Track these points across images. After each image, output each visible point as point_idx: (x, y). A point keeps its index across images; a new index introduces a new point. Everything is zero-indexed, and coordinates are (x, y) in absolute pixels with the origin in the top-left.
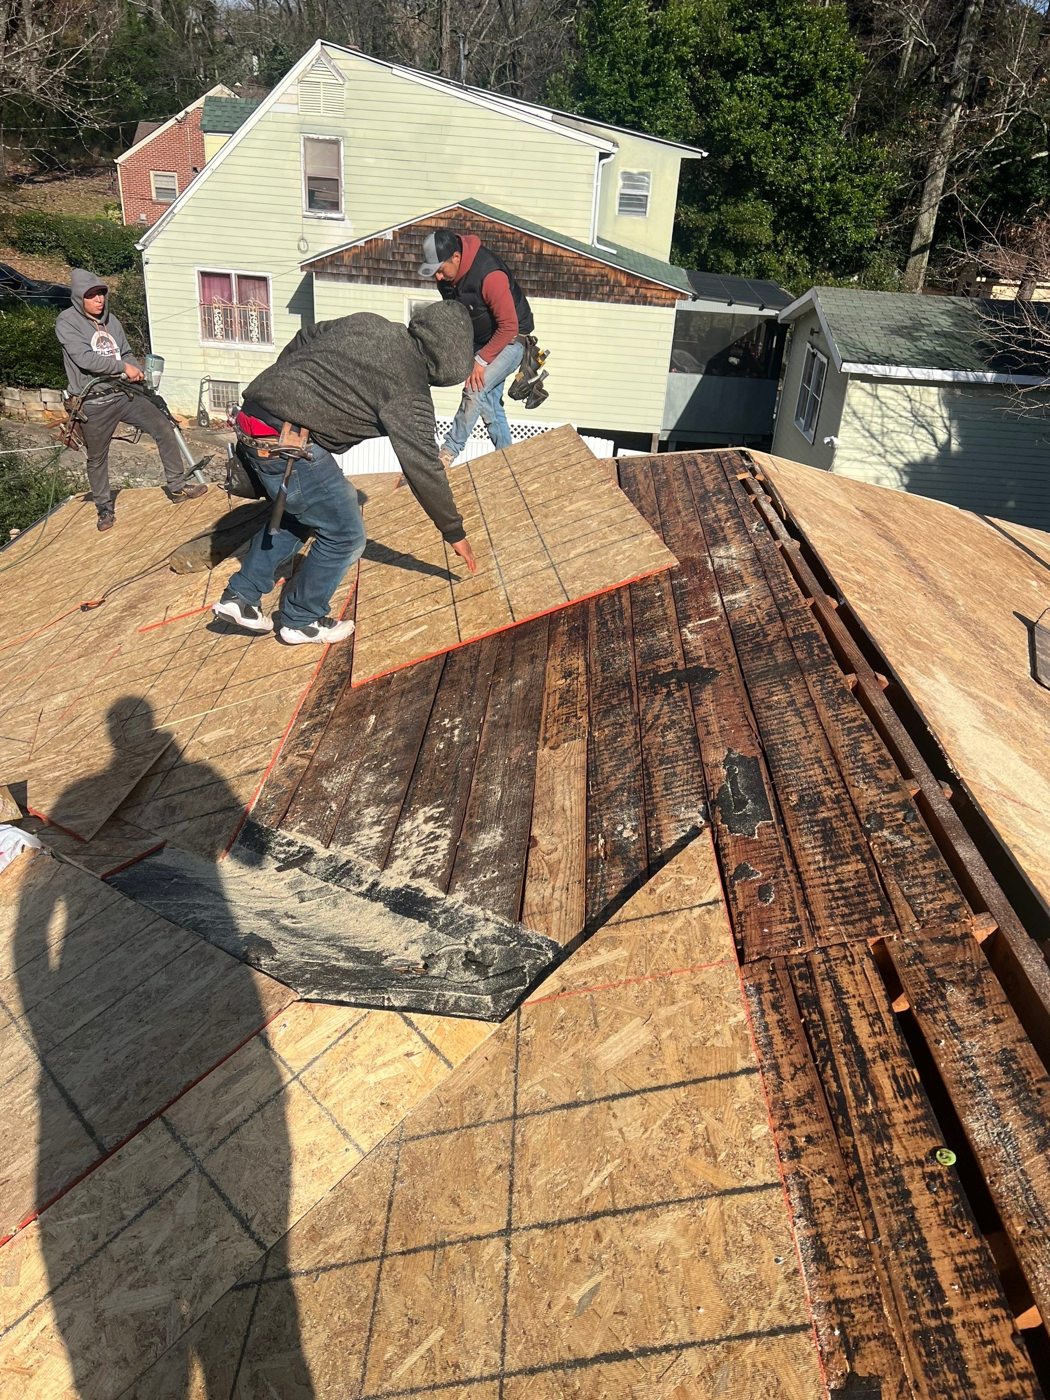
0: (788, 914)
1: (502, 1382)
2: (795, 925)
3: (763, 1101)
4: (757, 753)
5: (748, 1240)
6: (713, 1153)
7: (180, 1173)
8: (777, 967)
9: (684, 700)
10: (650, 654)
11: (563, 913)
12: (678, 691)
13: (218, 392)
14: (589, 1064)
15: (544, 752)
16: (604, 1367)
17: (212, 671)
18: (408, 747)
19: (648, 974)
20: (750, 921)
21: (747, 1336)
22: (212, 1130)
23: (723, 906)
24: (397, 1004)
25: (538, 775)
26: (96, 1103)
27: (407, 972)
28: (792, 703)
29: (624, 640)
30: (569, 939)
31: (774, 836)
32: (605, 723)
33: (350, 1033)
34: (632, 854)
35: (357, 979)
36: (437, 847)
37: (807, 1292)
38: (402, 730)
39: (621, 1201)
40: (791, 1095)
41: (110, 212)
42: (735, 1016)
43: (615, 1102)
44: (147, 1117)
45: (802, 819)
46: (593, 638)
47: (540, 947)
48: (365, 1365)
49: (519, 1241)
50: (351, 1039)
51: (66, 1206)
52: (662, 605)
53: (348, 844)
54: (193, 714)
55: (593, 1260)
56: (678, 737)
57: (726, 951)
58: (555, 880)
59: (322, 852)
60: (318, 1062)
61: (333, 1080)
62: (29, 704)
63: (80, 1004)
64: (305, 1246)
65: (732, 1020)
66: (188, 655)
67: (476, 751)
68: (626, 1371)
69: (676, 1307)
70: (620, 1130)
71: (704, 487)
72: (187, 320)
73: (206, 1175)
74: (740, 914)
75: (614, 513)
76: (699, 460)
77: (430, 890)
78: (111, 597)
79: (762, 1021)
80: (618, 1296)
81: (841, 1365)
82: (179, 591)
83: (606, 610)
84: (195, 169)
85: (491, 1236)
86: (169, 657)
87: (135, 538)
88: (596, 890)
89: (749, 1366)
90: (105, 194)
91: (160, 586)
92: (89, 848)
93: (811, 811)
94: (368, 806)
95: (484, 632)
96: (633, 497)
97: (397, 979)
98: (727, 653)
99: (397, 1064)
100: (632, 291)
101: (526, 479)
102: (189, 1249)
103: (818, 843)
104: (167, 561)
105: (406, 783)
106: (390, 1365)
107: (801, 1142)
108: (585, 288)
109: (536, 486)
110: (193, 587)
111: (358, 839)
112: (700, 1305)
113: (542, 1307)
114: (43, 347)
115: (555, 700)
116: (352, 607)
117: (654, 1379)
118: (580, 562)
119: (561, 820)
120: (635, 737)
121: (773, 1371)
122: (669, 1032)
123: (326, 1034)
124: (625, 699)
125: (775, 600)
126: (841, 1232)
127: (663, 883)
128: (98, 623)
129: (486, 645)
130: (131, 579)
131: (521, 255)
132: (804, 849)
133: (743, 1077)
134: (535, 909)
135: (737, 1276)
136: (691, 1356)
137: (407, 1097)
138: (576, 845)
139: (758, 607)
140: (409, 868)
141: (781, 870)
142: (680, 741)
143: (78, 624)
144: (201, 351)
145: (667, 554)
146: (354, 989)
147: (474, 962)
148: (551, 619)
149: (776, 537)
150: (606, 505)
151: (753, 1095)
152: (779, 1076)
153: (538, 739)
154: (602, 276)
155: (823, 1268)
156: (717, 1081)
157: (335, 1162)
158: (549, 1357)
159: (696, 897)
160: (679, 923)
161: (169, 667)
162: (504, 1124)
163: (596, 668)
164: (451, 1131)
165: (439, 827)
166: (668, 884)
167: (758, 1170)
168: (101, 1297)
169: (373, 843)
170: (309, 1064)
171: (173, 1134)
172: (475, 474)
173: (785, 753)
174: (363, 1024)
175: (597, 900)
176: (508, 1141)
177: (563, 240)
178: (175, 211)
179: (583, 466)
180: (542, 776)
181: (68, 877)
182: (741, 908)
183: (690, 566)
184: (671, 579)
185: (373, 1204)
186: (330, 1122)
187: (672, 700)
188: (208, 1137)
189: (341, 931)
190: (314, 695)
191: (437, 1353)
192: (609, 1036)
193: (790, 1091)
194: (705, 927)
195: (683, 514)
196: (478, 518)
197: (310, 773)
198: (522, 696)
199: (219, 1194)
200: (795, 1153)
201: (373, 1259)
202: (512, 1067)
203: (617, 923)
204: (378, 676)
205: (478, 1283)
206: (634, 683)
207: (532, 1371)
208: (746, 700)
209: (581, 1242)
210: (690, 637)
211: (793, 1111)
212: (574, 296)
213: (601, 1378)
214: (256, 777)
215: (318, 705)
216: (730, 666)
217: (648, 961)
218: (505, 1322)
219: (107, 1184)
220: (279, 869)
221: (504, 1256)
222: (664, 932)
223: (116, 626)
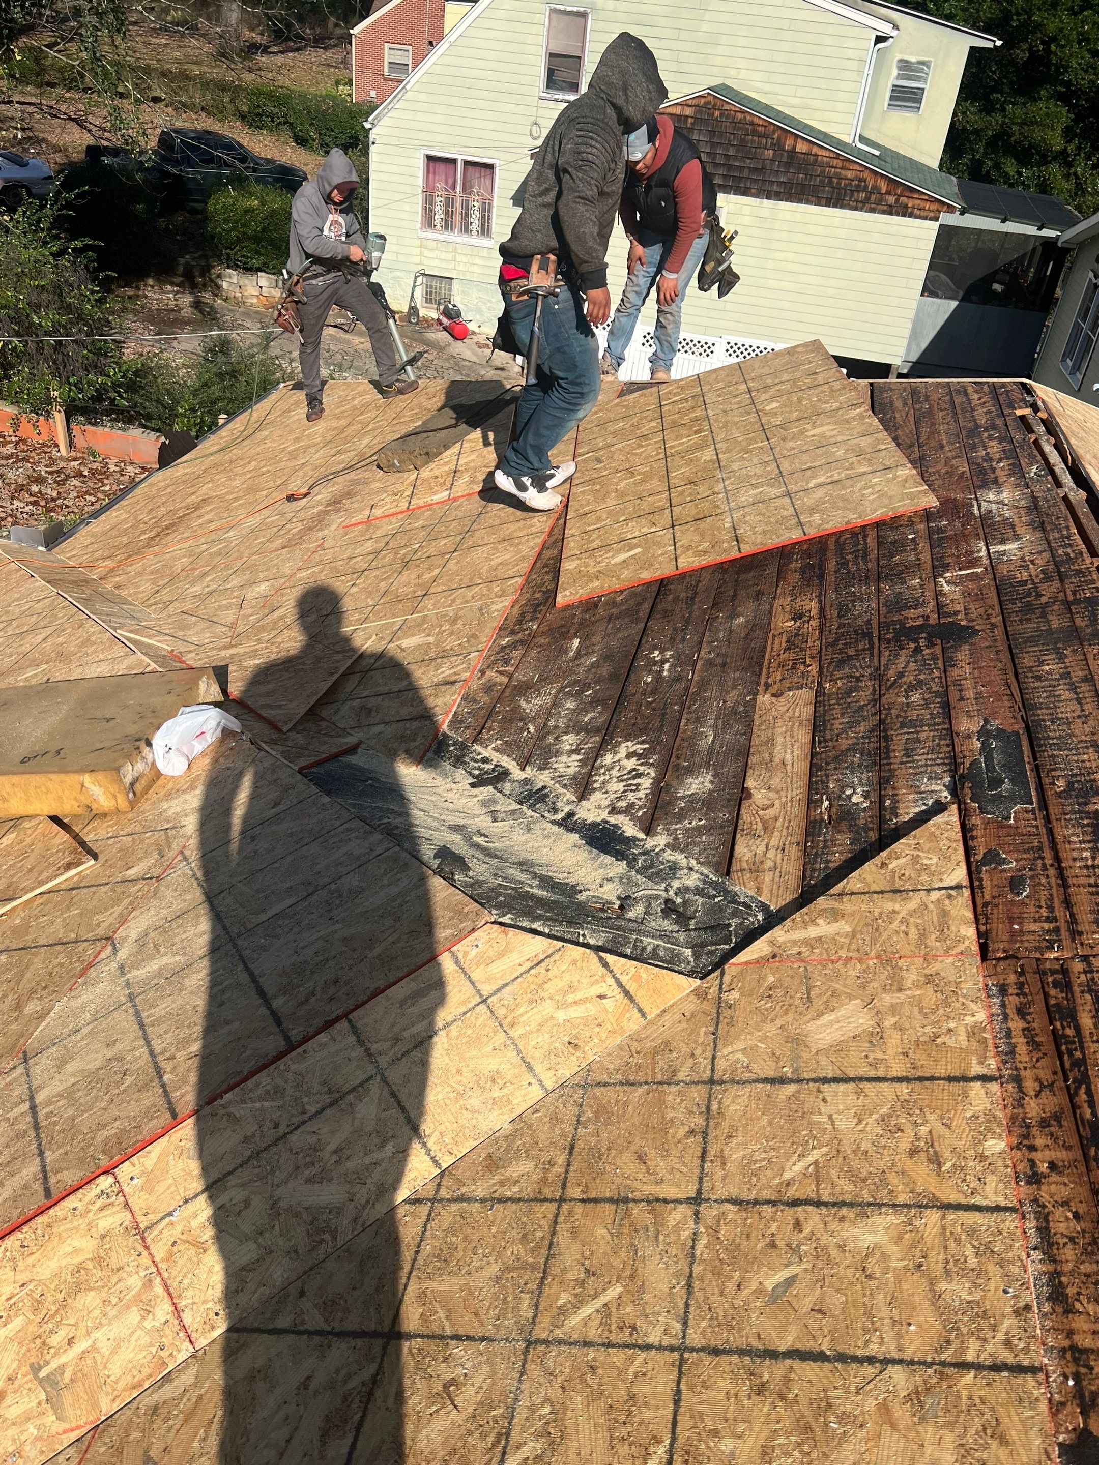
0: (1044, 912)
1: (682, 1355)
2: (1052, 926)
3: (1000, 1115)
4: (1019, 727)
5: (972, 1262)
6: (936, 1161)
7: (362, 1078)
8: (1026, 968)
9: (934, 658)
10: (897, 603)
11: (777, 874)
12: (928, 647)
13: (431, 287)
14: (798, 1041)
15: (764, 699)
16: (797, 1364)
17: (413, 576)
18: (613, 677)
19: (872, 954)
20: (998, 914)
21: (964, 1366)
22: (397, 1040)
23: (967, 893)
24: (592, 942)
25: (757, 723)
26: (285, 993)
27: (602, 910)
28: (1067, 675)
29: (868, 584)
30: (782, 903)
31: (1034, 823)
32: (838, 674)
33: (543, 965)
34: (861, 822)
35: (550, 909)
36: (639, 785)
37: (1038, 1332)
38: (607, 657)
39: (827, 1192)
40: (1034, 1114)
41: (341, 87)
42: (973, 1016)
43: (826, 1086)
44: (334, 1015)
45: (1069, 808)
46: (831, 578)
47: (748, 907)
48: (536, 1306)
49: (709, 1213)
50: (543, 971)
51: (251, 1091)
52: (915, 549)
53: (545, 769)
54: (394, 616)
55: (791, 1248)
56: (924, 699)
57: (967, 943)
58: (770, 837)
59: (517, 774)
60: (507, 990)
61: (522, 1010)
62: (232, 589)
63: (273, 892)
64: (481, 1173)
65: (969, 1020)
66: (391, 556)
67: (687, 689)
68: (821, 1374)
69: (883, 1319)
70: (830, 1117)
71: (975, 421)
72: (407, 207)
73: (388, 1084)
74: (986, 905)
75: (864, 442)
76: (970, 390)
77: (630, 830)
78: (316, 490)
79: (1004, 1026)
80: (818, 1292)
81: (1073, 1419)
82: (384, 490)
83: (849, 549)
84: (431, 43)
85: (679, 1201)
86: (372, 557)
87: (342, 431)
88: (816, 855)
89: (964, 1398)
90: (336, 67)
91: (366, 483)
92: (286, 739)
93: (1081, 800)
94: (567, 733)
95: (705, 561)
96: (888, 425)
97: (593, 916)
98: (990, 611)
99: (588, 1005)
100: (891, 200)
101: (764, 397)
102: (366, 1154)
103: (1088, 838)
104: (374, 458)
105: (609, 714)
106: (563, 1312)
107: (1043, 1167)
108: (838, 194)
109: (775, 405)
110: (399, 487)
111: (555, 766)
112: (911, 1321)
113: (731, 1286)
114: (264, 229)
115: (780, 643)
116: (561, 521)
117: (853, 1388)
118: (820, 493)
119: (780, 775)
120: (874, 693)
121: (993, 1409)
122: (893, 1021)
123: (518, 962)
124: (864, 650)
125: (1053, 556)
126: (1086, 1275)
127: (898, 858)
128: (302, 515)
129: (706, 577)
130: (337, 474)
131: (771, 152)
132: (1069, 842)
133: (979, 1084)
134: (745, 865)
135: (957, 1299)
136: (897, 1374)
137: (596, 1041)
138: (795, 803)
139: (1032, 562)
140: (607, 802)
141: (1040, 862)
142: (926, 704)
143: (283, 515)
144: (418, 242)
145: (924, 492)
146: (549, 919)
147: (674, 911)
148: (783, 553)
149: (1059, 484)
150: (855, 432)
151: (988, 1106)
152: (1020, 1089)
153: (758, 684)
154: (860, 180)
155: (1059, 1310)
156: (947, 1084)
157: (517, 1094)
158: (737, 1341)
159: (935, 879)
160: (913, 904)
161: (372, 567)
162: (699, 1087)
163: (832, 613)
164: (640, 1084)
165: (641, 764)
166: (902, 861)
167: (989, 1189)
168: (278, 1186)
169: (571, 771)
170: (499, 990)
171: (358, 1037)
172: (706, 388)
173: (1054, 731)
174: (556, 957)
175: (817, 866)
176: (703, 1104)
177: (821, 137)
178: (408, 87)
179: (831, 387)
180: (761, 724)
181: (265, 765)
182: (988, 897)
183: (950, 508)
184: (928, 521)
185: (554, 1144)
186: (515, 1053)
187: (919, 657)
188: (392, 1047)
189: (533, 857)
190: (516, 611)
191: (614, 1310)
192: (823, 1014)
193: (1033, 1109)
194: (944, 914)
195: (947, 448)
196: (705, 436)
197: (508, 691)
198: (743, 635)
199: (399, 1105)
200: (1035, 1179)
201: (551, 1200)
202: (712, 1029)
203: (841, 895)
204: (585, 597)
205: (661, 1247)
206: (875, 634)
207: (716, 1352)
208: (1010, 666)
209: (779, 1227)
210: (946, 588)
211: (1035, 1131)
212: (824, 201)
213: (792, 1376)
214: (454, 689)
215: (520, 622)
216: (993, 626)
217: (874, 941)
218: (689, 1293)
219: (290, 1076)
220: (473, 785)
221: (691, 1224)
222: (894, 912)
223: (320, 520)
